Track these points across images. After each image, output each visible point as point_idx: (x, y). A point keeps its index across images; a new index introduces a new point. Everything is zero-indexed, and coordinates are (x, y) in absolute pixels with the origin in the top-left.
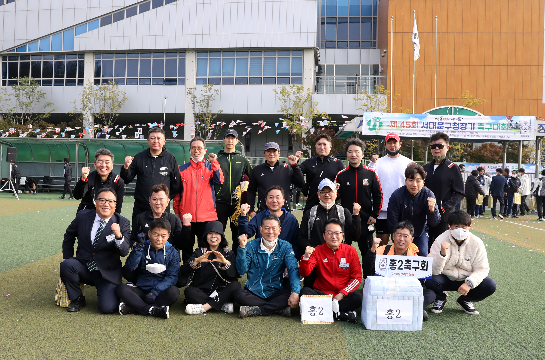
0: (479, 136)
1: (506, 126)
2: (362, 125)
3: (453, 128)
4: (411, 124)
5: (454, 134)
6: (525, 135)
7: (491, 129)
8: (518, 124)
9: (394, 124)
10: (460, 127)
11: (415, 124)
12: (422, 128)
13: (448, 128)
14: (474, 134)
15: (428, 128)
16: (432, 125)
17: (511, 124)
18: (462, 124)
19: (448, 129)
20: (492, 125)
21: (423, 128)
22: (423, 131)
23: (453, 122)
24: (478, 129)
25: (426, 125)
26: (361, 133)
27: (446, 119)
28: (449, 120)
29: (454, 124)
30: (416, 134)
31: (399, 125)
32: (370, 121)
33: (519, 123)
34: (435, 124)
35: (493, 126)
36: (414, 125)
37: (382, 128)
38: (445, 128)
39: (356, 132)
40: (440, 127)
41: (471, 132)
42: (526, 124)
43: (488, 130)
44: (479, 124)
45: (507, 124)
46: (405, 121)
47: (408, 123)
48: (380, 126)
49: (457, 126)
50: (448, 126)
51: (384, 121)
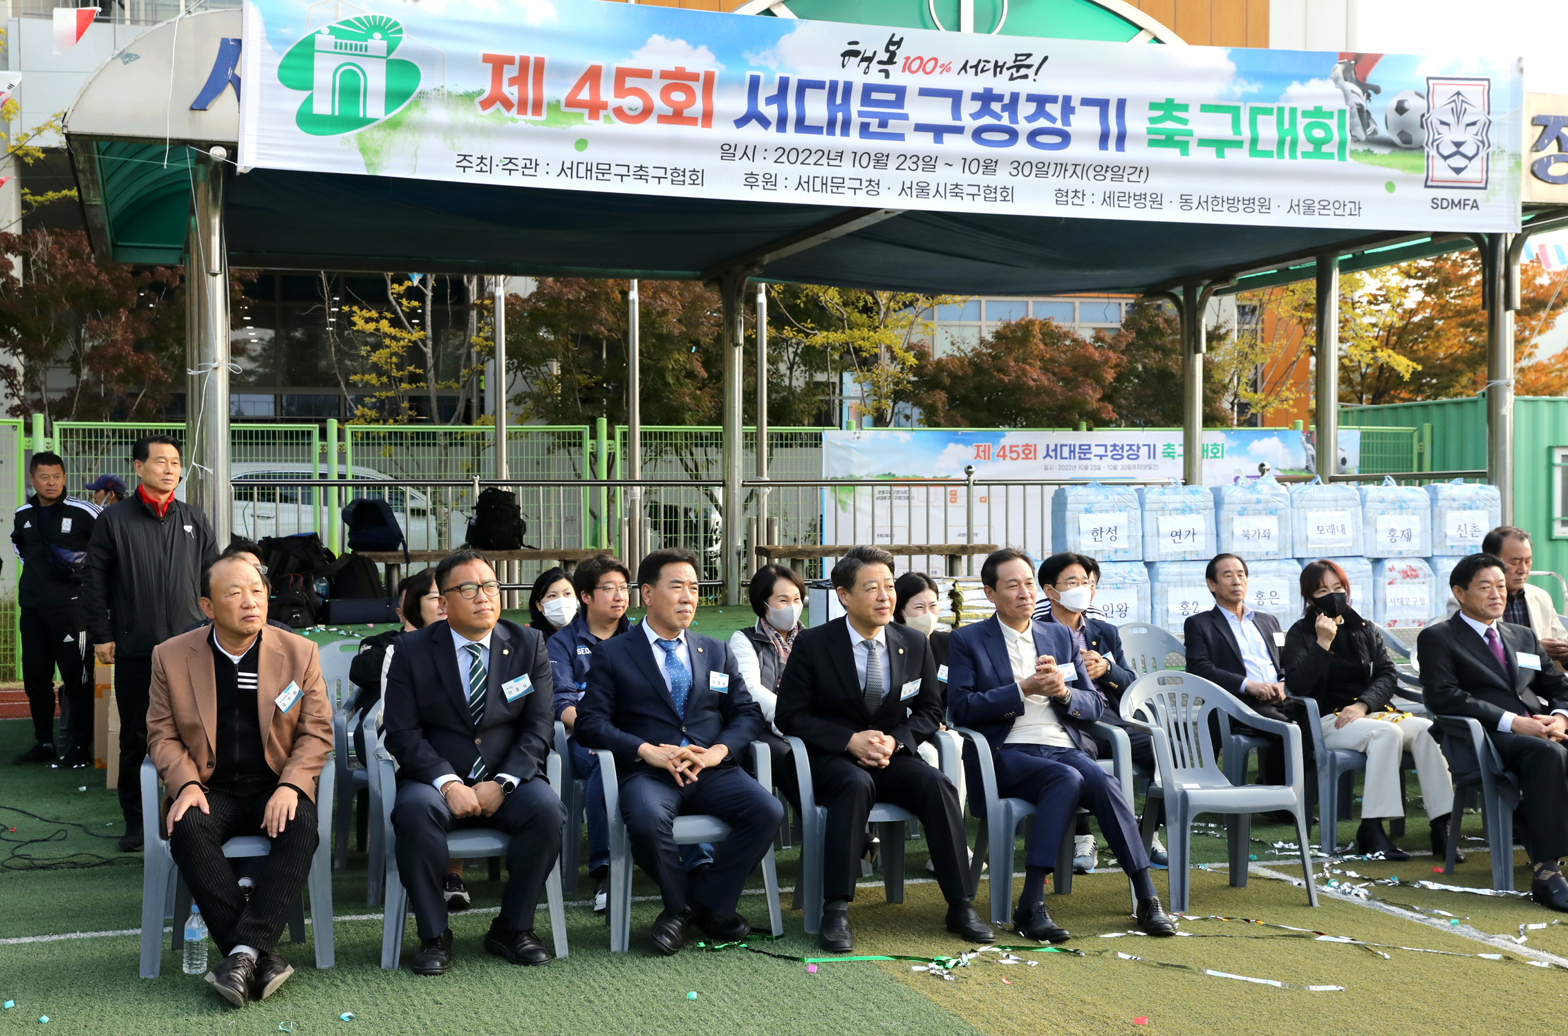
0: (1157, 200)
1: (1333, 123)
2: (237, 83)
3: (977, 134)
4: (654, 90)
5: (982, 179)
6: (1456, 195)
7: (1238, 144)
8: (1413, 116)
9: (520, 80)
10: (1024, 127)
11: (689, 92)
12: (741, 122)
13: (939, 131)
14: (1124, 186)
15: (791, 126)
16: (816, 108)
17: (1364, 115)
18: (1041, 101)
19: (938, 139)
20: (1245, 116)
21: (753, 132)
22: (749, 152)
23: (971, 84)
24: (1153, 143)
25: (769, 101)
26: (232, 149)
27: (922, 66)
28: (946, 68)
29: (977, 105)
30: (697, 176)
31: (554, 91)
32: (304, 52)
33: (1416, 105)
34: (837, 93)
35: (1253, 124)
36: (678, 97)
37: (415, 115)
38: (920, 128)
39: (180, 144)
40: (883, 124)
41: (1101, 170)
42: (1458, 114)
43: (1220, 154)
44: (1154, 106)
45: (1342, 112)
46: (610, 63)
47: (630, 82)
48: (395, 97)
49: (1005, 121)
50: (940, 113)
51: (433, 59)
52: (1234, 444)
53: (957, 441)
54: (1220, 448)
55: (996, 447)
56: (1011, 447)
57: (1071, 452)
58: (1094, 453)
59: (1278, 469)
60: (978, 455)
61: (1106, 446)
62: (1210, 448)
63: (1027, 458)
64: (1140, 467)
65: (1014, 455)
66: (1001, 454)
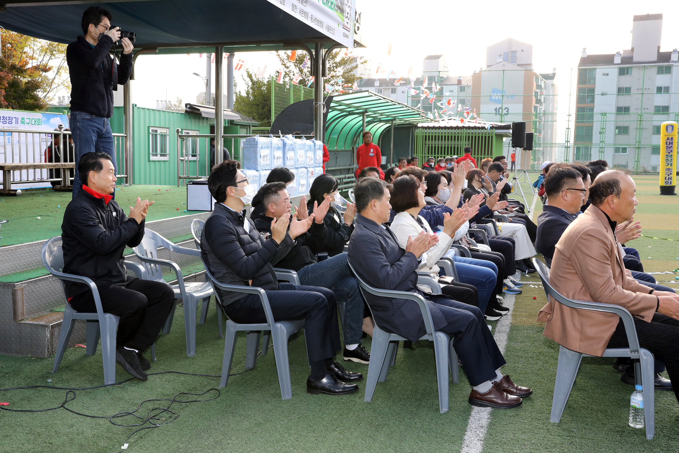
52: (45, 119)
54: (40, 120)
62: (37, 120)
64: (12, 127)
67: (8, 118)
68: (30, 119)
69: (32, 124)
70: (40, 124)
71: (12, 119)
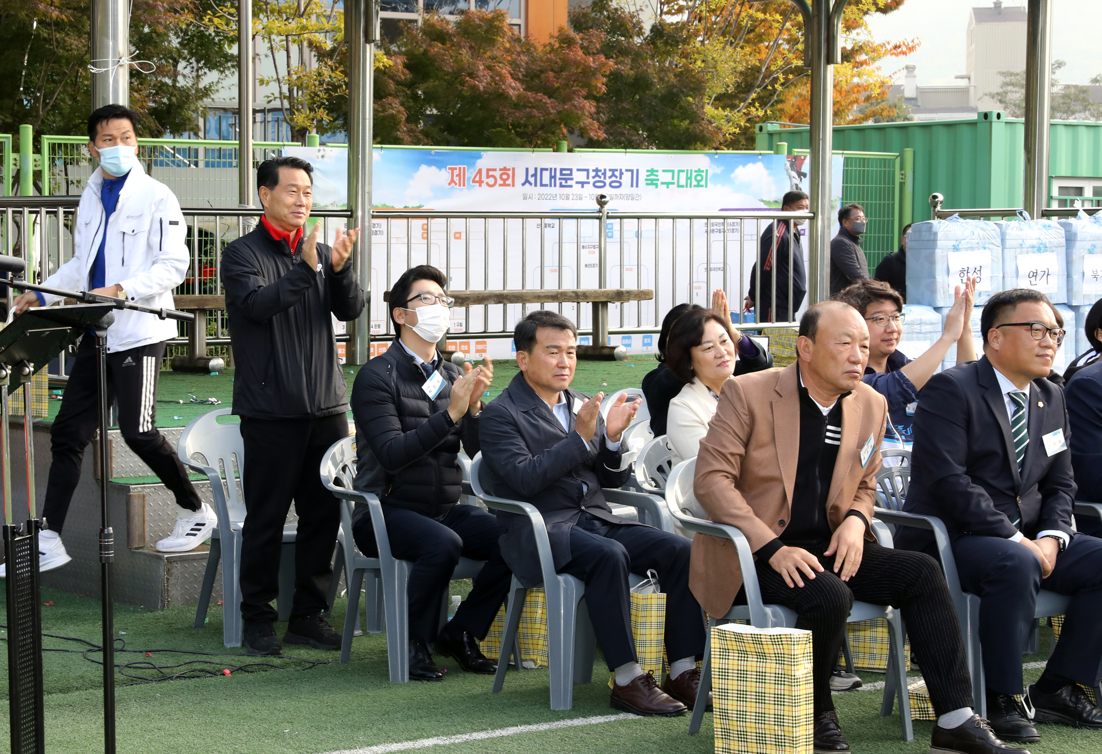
52: (719, 170)
53: (430, 163)
54: (704, 174)
55: (471, 170)
56: (488, 170)
57: (551, 177)
58: (576, 179)
59: (762, 201)
60: (452, 181)
61: (587, 170)
62: (694, 174)
63: (504, 185)
64: (622, 197)
65: (491, 181)
66: (477, 179)
67: (609, 174)
68: (673, 171)
69: (679, 186)
70: (703, 183)
71: (621, 174)
